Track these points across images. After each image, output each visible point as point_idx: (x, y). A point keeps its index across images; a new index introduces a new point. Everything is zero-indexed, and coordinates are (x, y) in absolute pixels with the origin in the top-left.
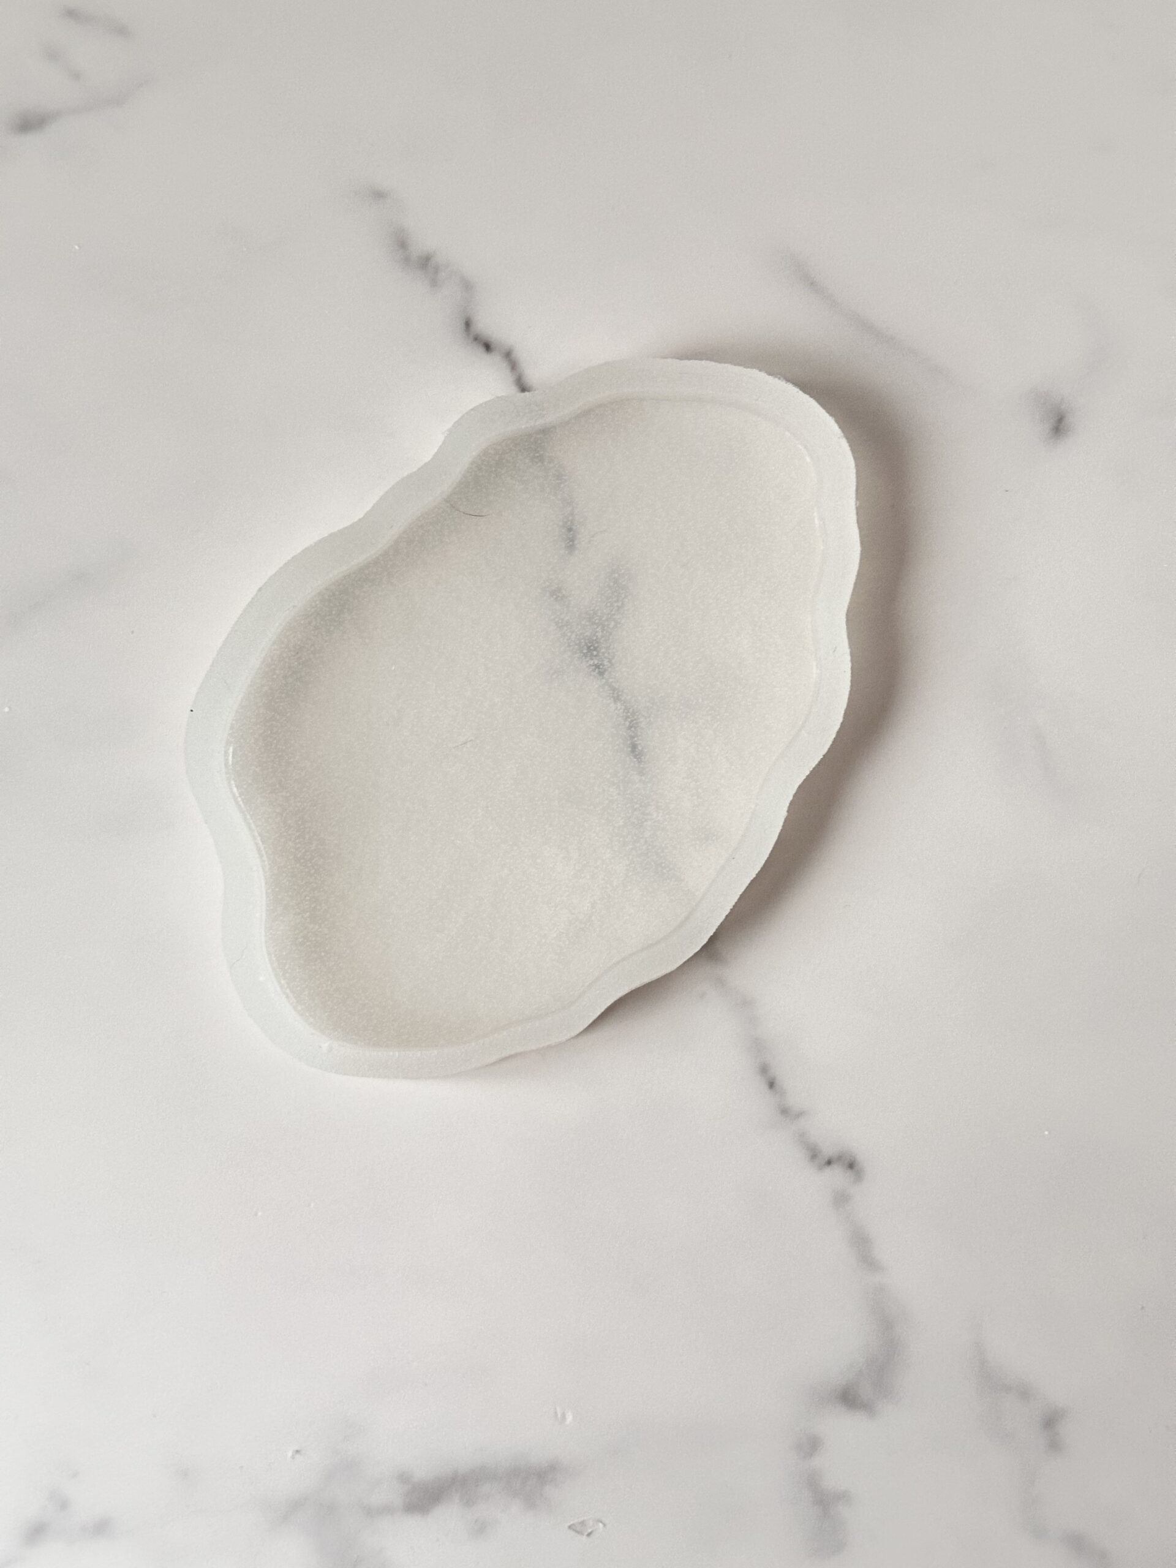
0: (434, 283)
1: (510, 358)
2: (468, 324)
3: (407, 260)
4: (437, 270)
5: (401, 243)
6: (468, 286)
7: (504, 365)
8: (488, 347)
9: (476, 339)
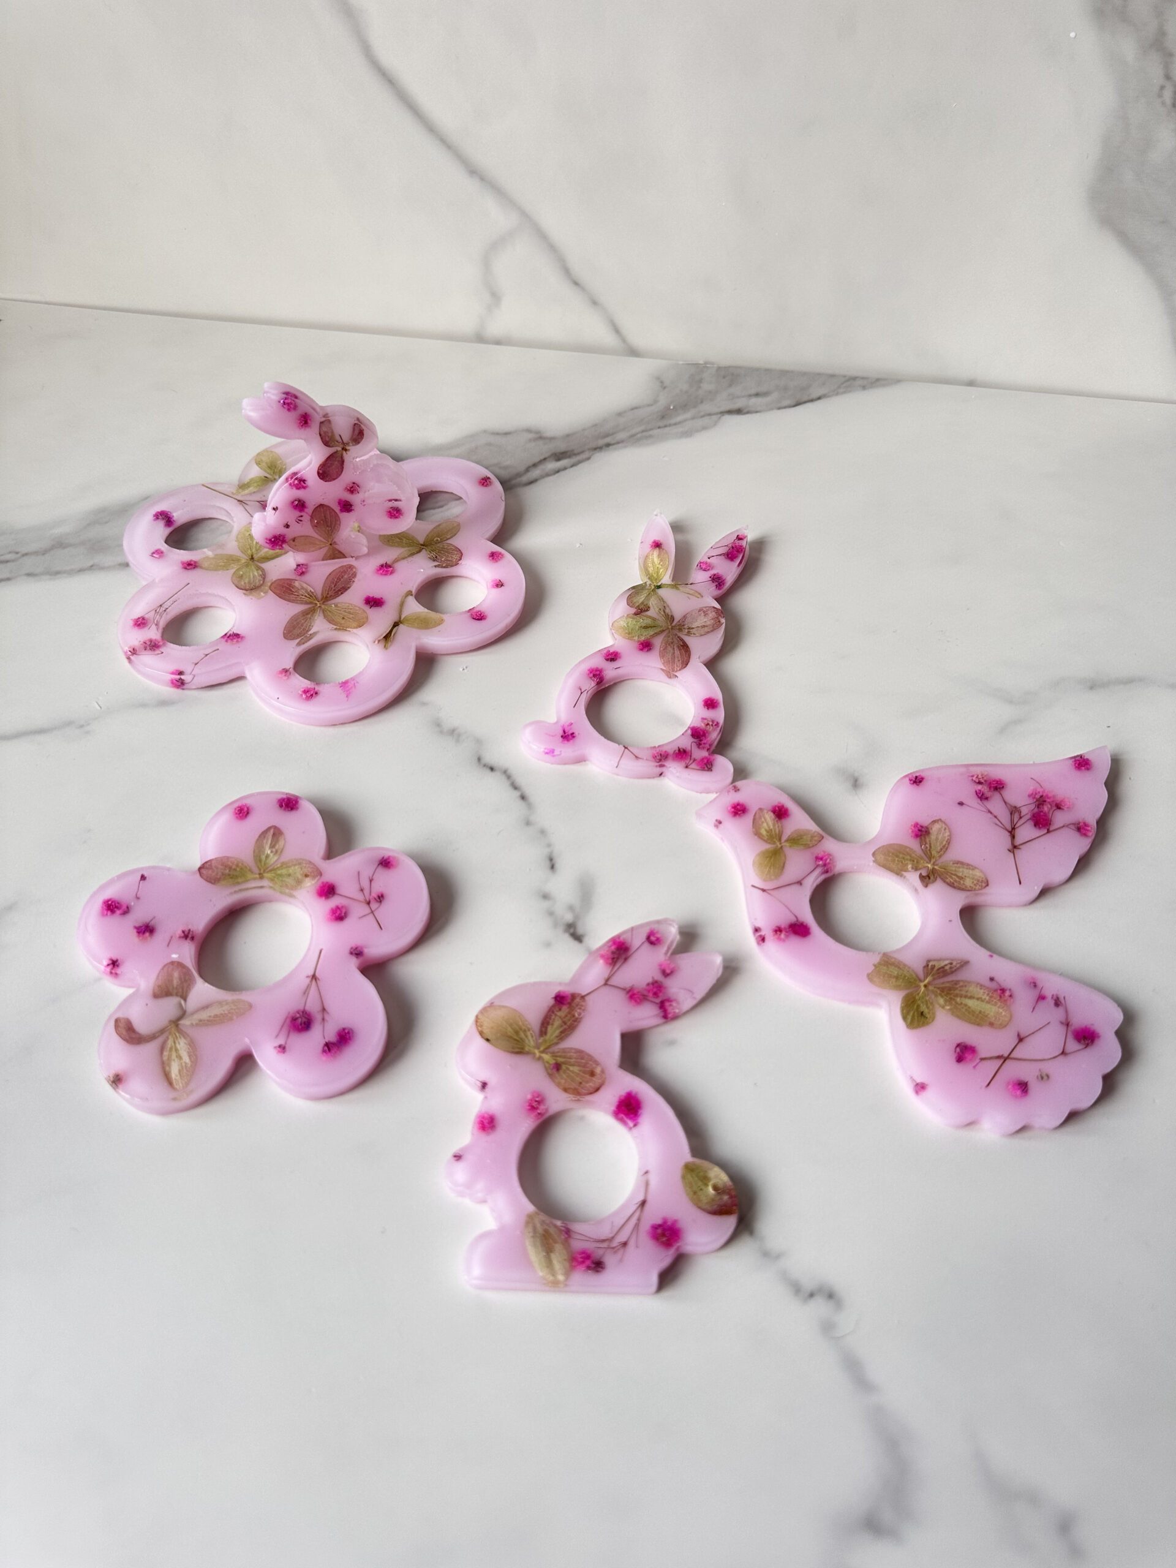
0: (457, 741)
1: (507, 774)
2: (479, 759)
3: (441, 732)
4: (459, 735)
5: (438, 724)
6: (479, 742)
7: (503, 777)
8: (492, 769)
9: (485, 765)
